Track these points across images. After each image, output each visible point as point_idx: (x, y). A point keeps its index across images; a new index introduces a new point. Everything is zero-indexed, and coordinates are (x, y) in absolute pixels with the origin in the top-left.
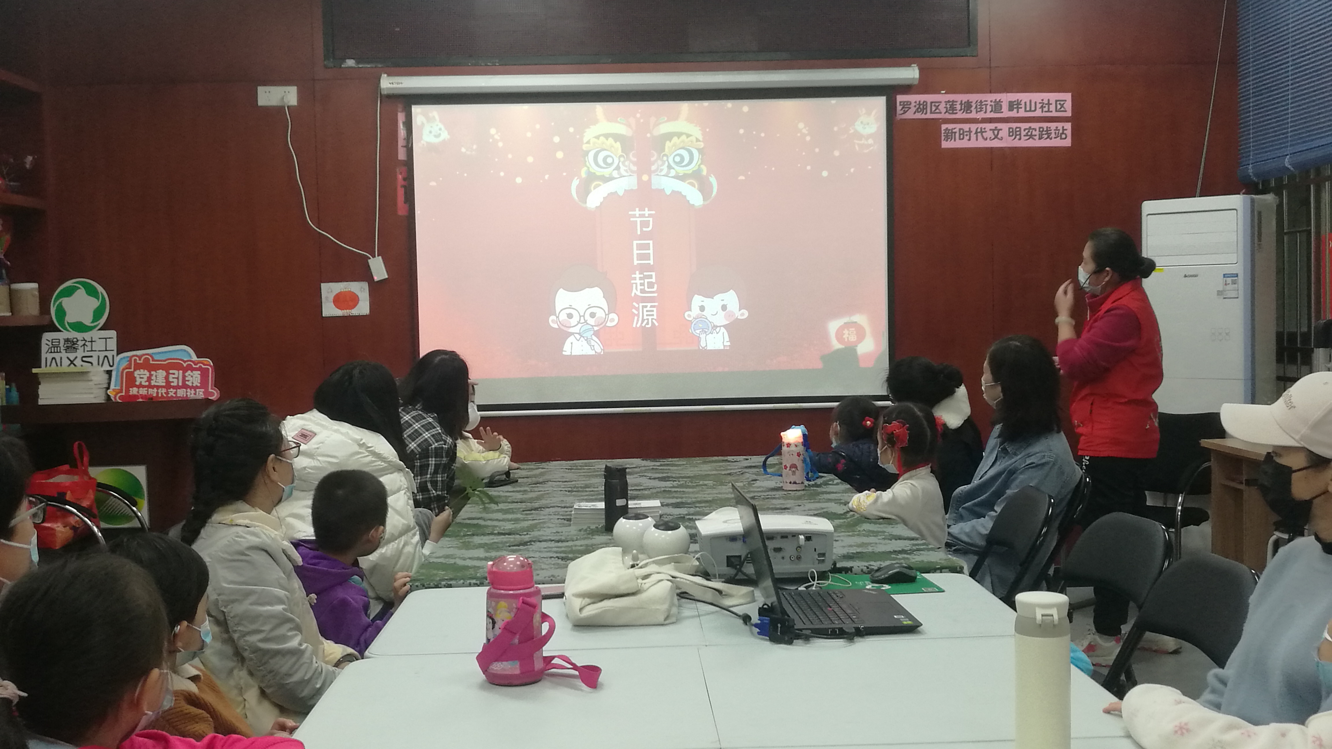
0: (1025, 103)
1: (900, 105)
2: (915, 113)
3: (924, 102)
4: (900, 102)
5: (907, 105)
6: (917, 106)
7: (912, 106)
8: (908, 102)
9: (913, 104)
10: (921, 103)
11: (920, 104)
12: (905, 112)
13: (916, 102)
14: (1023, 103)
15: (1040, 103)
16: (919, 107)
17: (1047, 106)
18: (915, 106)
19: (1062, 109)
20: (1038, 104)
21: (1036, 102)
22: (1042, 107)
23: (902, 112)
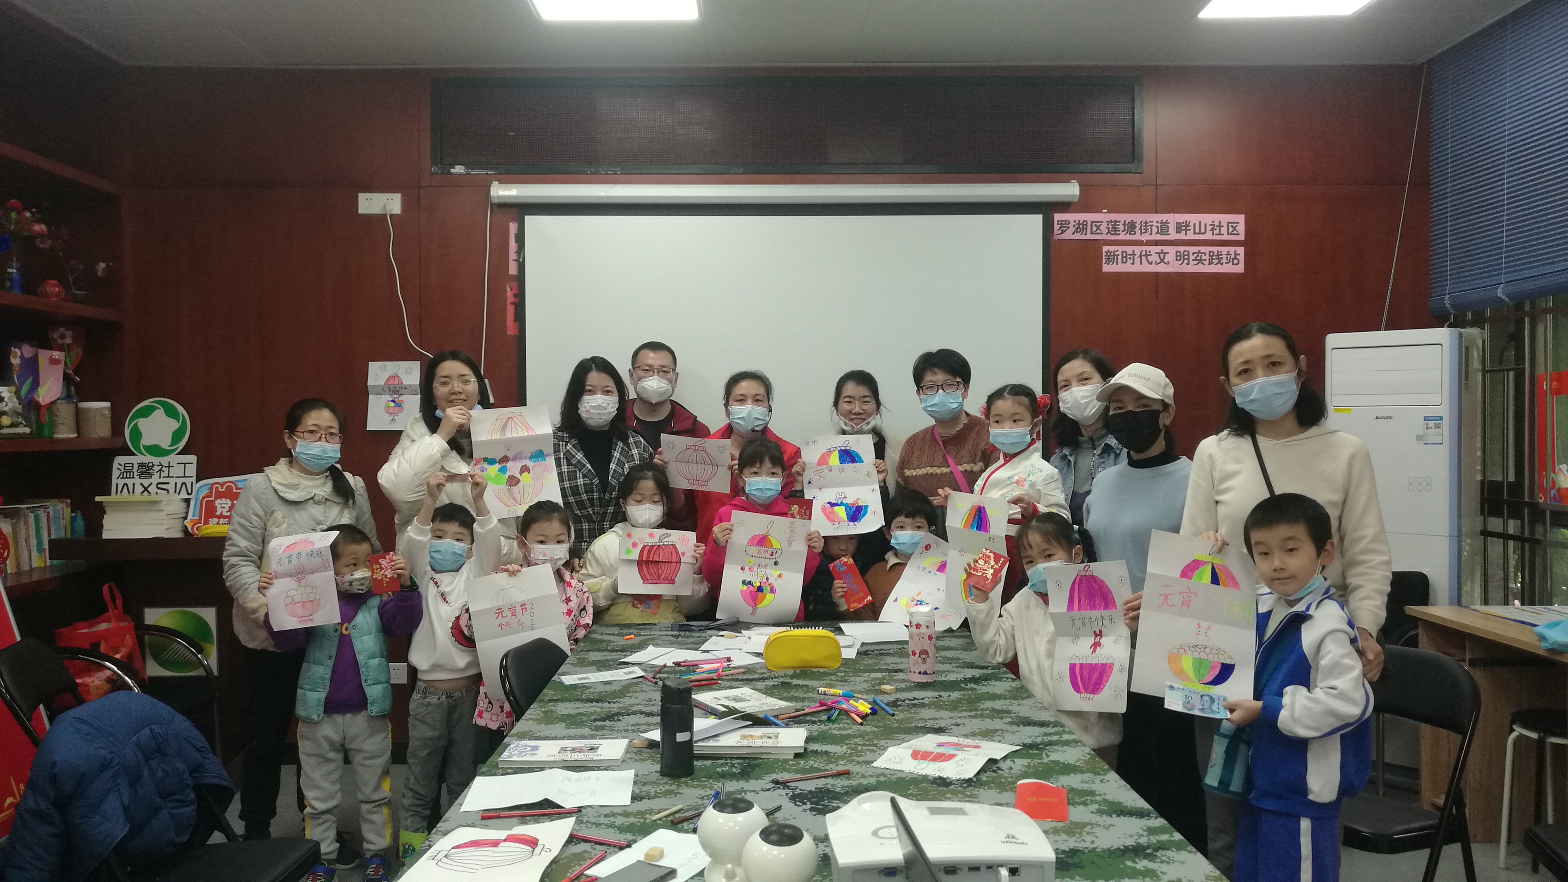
0: (1194, 224)
1: (1058, 224)
2: (1073, 234)
3: (1084, 221)
4: (1058, 221)
5: (1066, 224)
6: (1077, 226)
7: (1071, 225)
8: (1066, 221)
9: (1072, 223)
10: (1081, 222)
11: (1079, 224)
12: (1063, 232)
13: (1075, 221)
14: (1191, 224)
15: (1211, 225)
16: (1078, 227)
17: (1218, 228)
18: (1074, 226)
19: (1235, 232)
20: (1208, 226)
21: (1206, 224)
22: (1212, 229)
23: (1060, 232)
